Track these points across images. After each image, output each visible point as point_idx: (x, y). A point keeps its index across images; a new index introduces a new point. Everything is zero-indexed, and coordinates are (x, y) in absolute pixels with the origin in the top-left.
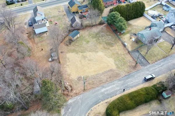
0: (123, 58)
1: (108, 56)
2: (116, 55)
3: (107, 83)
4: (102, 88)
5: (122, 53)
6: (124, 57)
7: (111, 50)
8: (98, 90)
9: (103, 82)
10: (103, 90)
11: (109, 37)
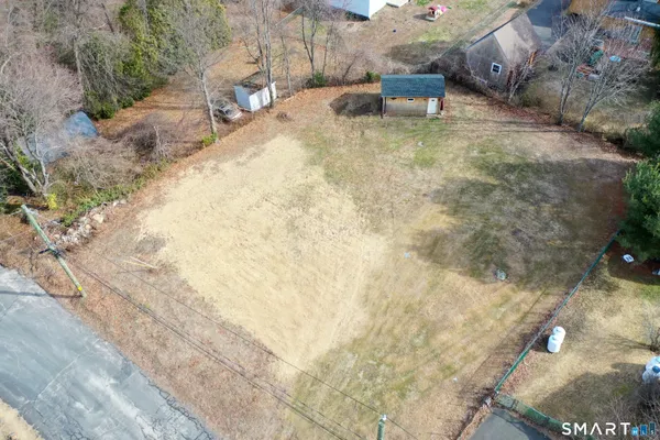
0: (412, 381)
1: (374, 294)
2: (414, 329)
3: (162, 380)
4: (111, 371)
5: (453, 359)
6: (423, 384)
7: (433, 286)
8: (94, 361)
9: (155, 360)
10: (100, 383)
11: (546, 227)
